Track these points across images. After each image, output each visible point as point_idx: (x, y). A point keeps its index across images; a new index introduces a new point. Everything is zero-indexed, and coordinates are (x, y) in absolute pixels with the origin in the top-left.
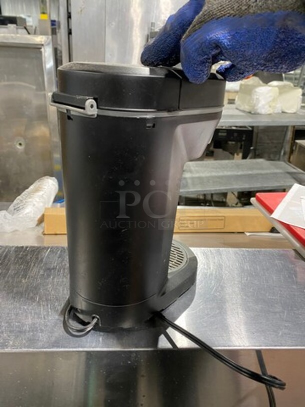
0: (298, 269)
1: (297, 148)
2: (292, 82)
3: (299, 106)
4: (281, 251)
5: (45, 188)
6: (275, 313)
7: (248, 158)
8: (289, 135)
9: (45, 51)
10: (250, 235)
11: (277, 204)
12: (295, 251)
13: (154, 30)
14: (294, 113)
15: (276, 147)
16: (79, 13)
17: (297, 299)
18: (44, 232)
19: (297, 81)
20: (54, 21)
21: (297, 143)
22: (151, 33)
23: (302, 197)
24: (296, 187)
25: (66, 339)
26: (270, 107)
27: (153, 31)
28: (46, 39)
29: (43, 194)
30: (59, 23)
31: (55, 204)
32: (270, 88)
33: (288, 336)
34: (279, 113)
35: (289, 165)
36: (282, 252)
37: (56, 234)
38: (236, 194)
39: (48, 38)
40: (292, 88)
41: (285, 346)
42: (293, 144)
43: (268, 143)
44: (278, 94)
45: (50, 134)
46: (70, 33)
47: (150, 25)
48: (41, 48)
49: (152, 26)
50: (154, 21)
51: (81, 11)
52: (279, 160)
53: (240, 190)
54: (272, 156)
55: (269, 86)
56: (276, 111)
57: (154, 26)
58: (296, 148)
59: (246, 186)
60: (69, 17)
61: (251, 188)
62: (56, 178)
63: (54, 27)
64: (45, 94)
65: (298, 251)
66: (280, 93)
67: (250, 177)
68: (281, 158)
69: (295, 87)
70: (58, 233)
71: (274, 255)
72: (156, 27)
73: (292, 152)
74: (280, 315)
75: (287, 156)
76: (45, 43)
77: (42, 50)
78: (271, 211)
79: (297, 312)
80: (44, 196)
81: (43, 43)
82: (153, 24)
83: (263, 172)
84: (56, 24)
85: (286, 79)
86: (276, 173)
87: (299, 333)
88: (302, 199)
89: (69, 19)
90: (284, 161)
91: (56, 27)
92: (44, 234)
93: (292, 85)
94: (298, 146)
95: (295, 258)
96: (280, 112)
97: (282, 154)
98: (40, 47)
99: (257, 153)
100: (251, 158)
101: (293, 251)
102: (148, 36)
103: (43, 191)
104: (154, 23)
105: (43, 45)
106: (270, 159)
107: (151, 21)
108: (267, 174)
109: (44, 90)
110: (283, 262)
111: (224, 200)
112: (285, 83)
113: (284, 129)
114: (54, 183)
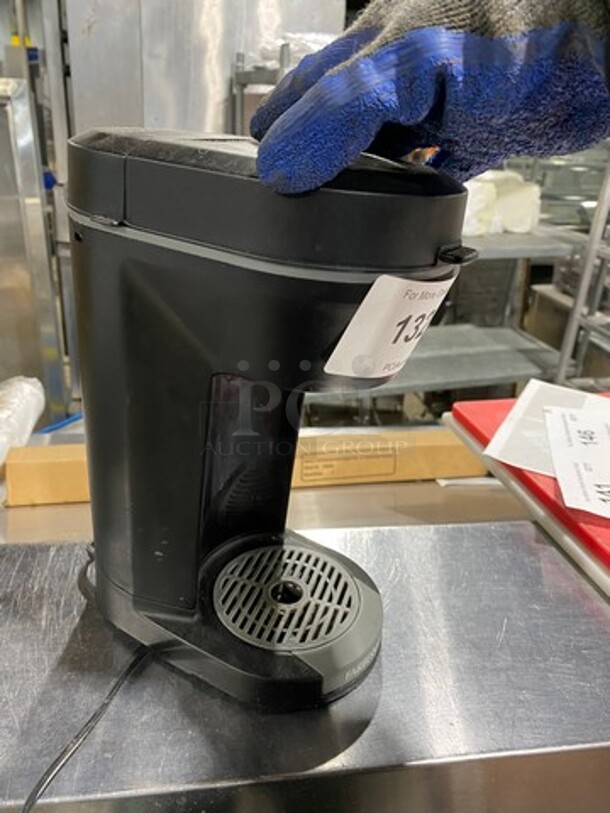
0: (542, 565)
1: (537, 300)
2: (521, 173)
3: (536, 220)
4: (508, 527)
5: (13, 403)
6: (497, 671)
7: (442, 323)
8: (520, 275)
9: (14, 111)
10: (447, 486)
11: (496, 425)
12: (536, 523)
13: (243, 68)
14: (528, 233)
15: (494, 300)
16: (83, 32)
17: (541, 634)
18: (6, 501)
19: (529, 171)
20: (35, 50)
21: (535, 292)
22: (238, 75)
23: (546, 408)
24: (535, 385)
25: (20, 776)
26: (480, 221)
27: (241, 70)
28: (16, 85)
29: (9, 417)
30: (44, 52)
31: (37, 435)
32: (479, 184)
33: (526, 723)
34: (497, 234)
35: (523, 336)
36: (509, 529)
37: (34, 506)
38: (422, 395)
39: (19, 84)
40: (520, 184)
41: (519, 749)
42: (528, 293)
43: (479, 293)
44: (494, 196)
45: (33, 284)
46: (67, 73)
47: (235, 58)
48: (4, 105)
49: (238, 60)
50: (242, 51)
51: (89, 28)
52: (501, 325)
53: (428, 389)
54: (488, 319)
55: (478, 181)
56: (492, 230)
57: (243, 61)
58: (534, 300)
59: (439, 380)
60: (64, 39)
61: (448, 384)
62: (41, 379)
63: (34, 62)
64: (17, 201)
65: (542, 524)
66: (499, 195)
67: (447, 361)
68: (506, 321)
69: (528, 183)
70: (38, 502)
71: (492, 537)
72: (246, 61)
73: (526, 308)
74: (508, 676)
75: (517, 318)
76: (14, 93)
77: (9, 108)
78: (484, 441)
79: (542, 665)
80: (12, 420)
81: (9, 93)
82: (240, 57)
83: (471, 350)
84: (40, 55)
85: (510, 166)
86: (495, 353)
87: (548, 716)
88: (547, 411)
89: (65, 45)
90: (512, 327)
91: (39, 61)
92: (7, 507)
93: (520, 178)
94: (537, 296)
95: (538, 541)
96: (501, 231)
97: (508, 312)
98: (4, 102)
99: (459, 313)
100: (447, 324)
101: (532, 526)
102: (231, 80)
103: (9, 409)
104: (243, 55)
105: (8, 98)
106: (483, 324)
107: (236, 51)
108: (479, 355)
109: (16, 192)
110: (510, 551)
111: (399, 408)
112: (508, 174)
113: (509, 264)
114: (35, 391)
